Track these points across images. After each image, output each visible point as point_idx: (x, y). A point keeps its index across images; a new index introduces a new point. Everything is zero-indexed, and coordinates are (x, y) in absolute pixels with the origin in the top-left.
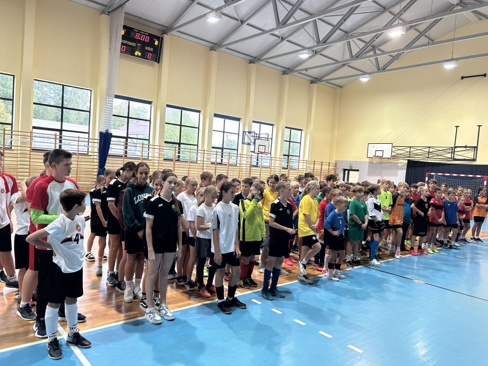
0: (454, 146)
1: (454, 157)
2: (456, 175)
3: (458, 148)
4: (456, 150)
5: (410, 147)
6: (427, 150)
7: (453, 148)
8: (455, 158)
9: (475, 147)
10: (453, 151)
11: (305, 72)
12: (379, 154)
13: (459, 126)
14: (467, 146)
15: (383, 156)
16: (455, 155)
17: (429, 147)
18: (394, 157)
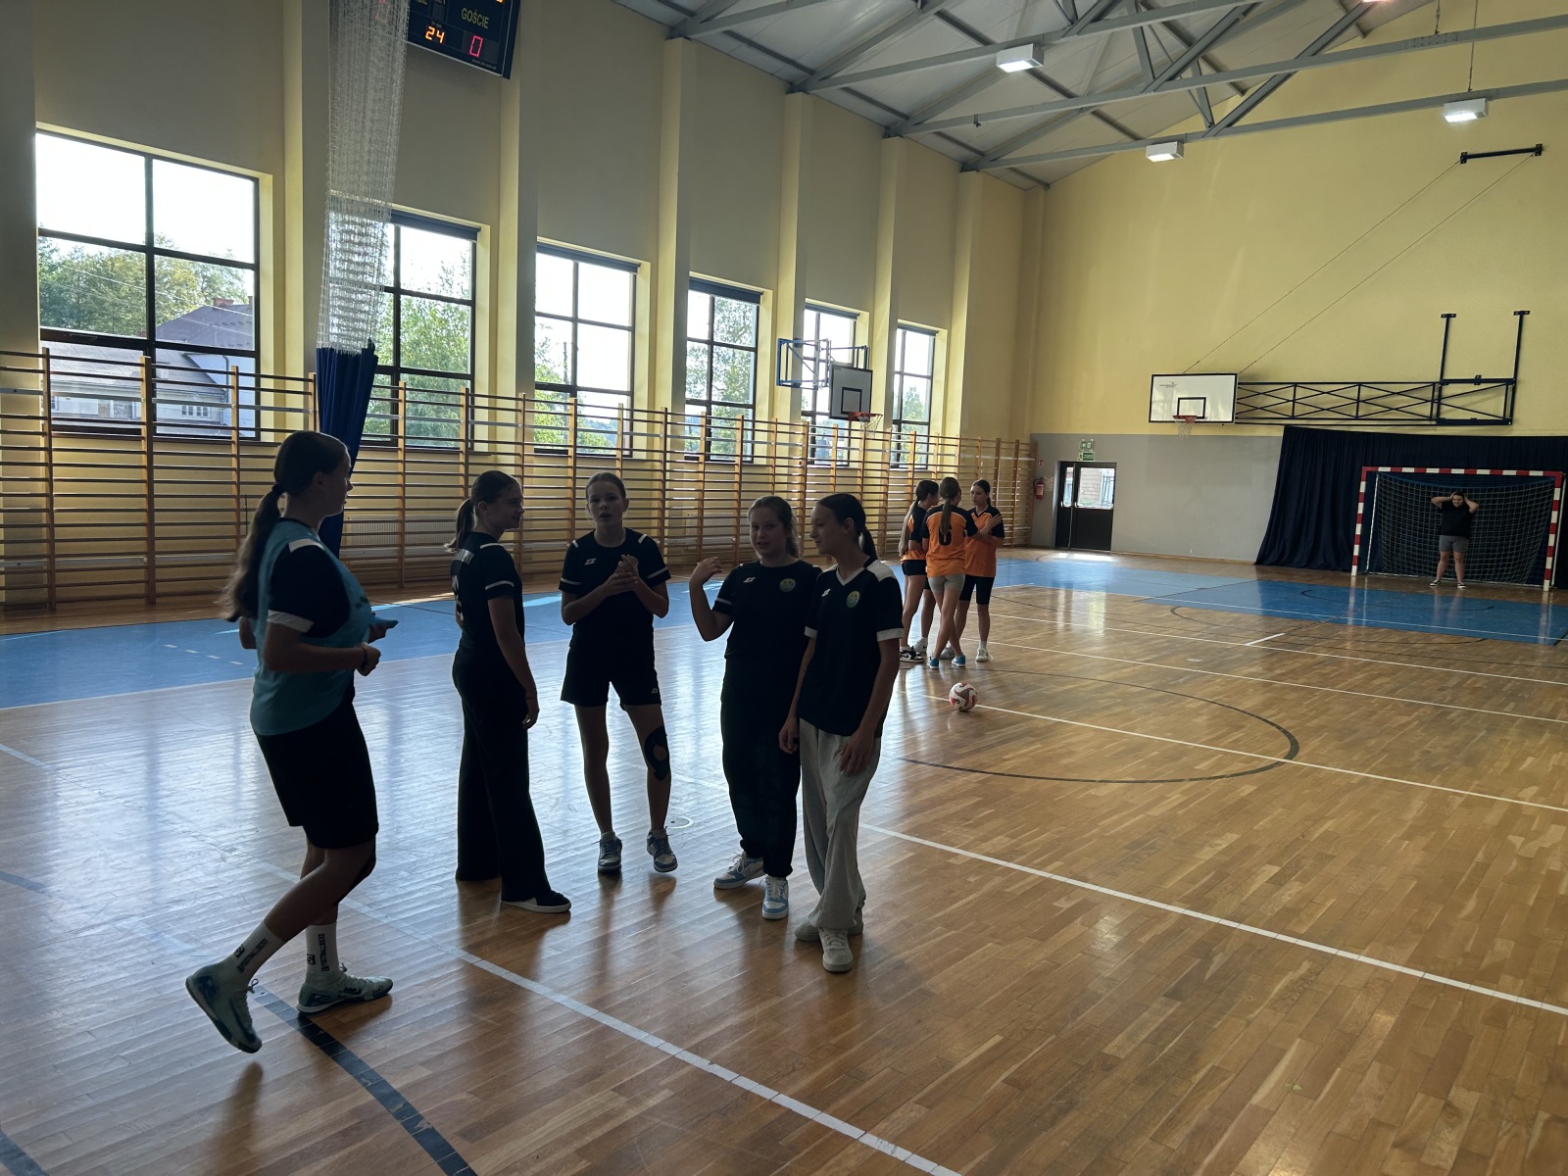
0: (1438, 380)
2: (1461, 471)
3: (1450, 385)
4: (1448, 390)
5: (1295, 385)
6: (1353, 393)
8: (1442, 416)
10: (1436, 393)
12: (1188, 409)
13: (1455, 316)
14: (1482, 377)
15: (1203, 417)
16: (1443, 406)
17: (1360, 384)
18: (1240, 417)
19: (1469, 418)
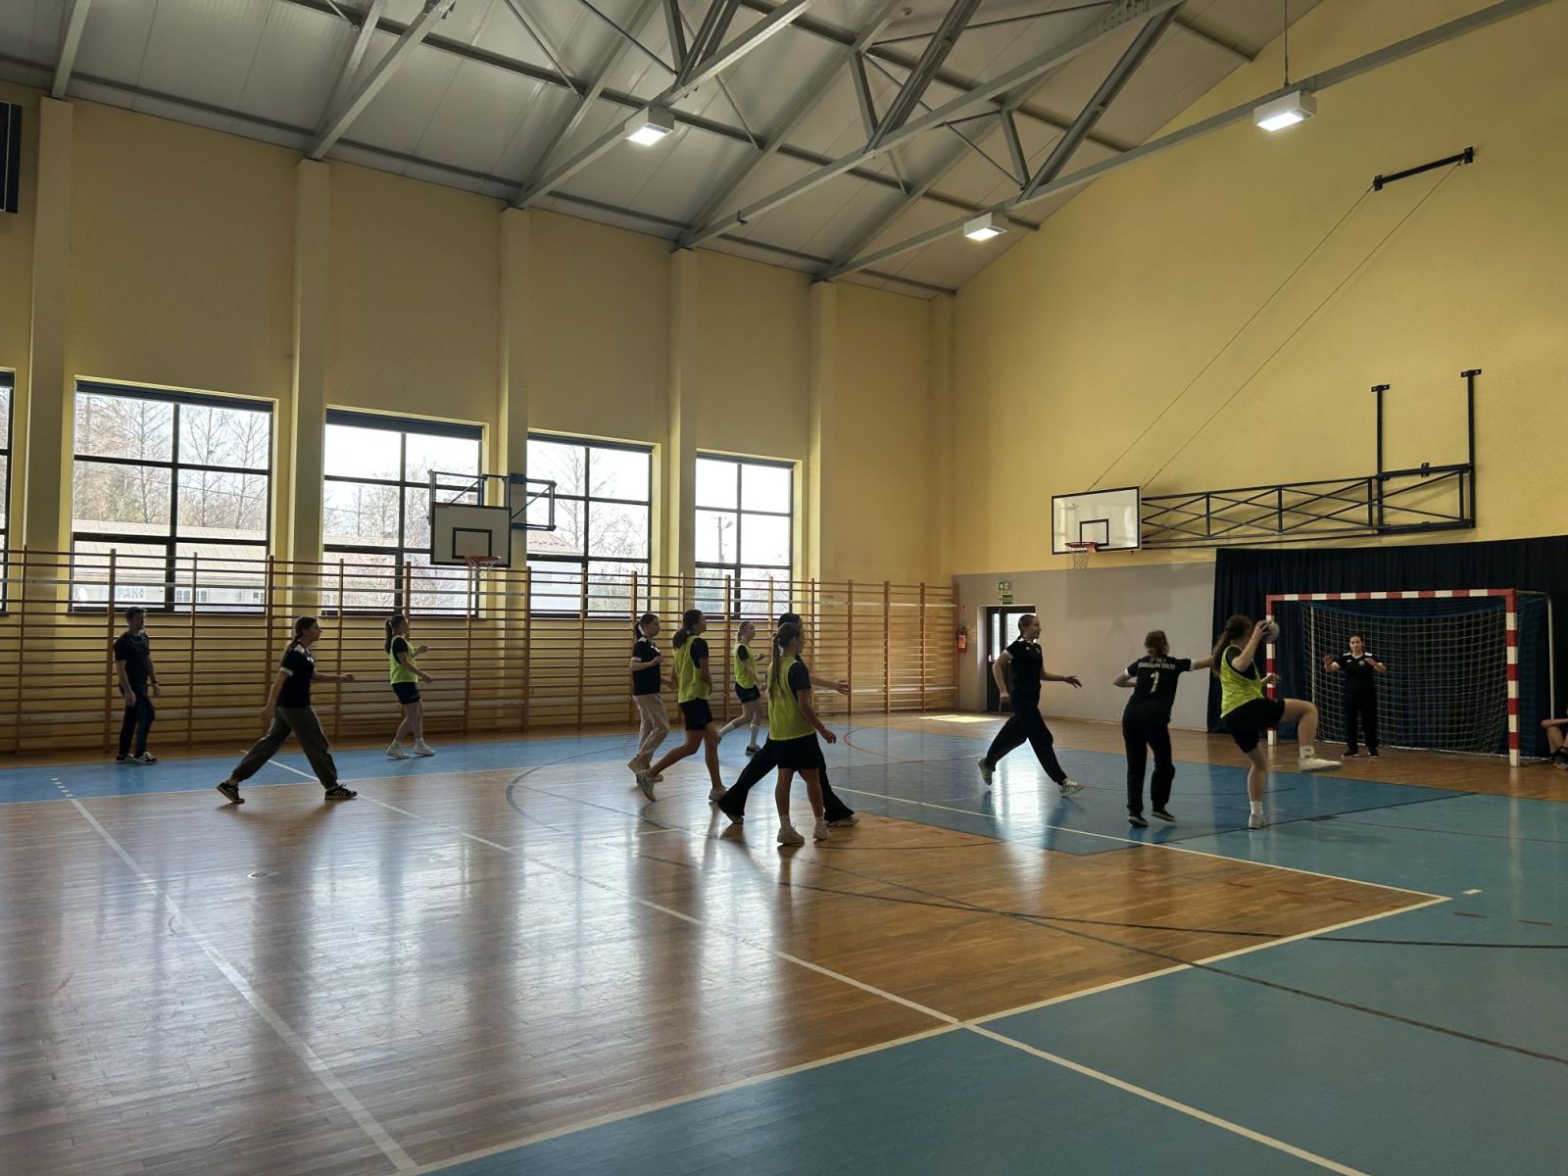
0: (1374, 472)
1: (1381, 516)
2: (1382, 595)
3: (1392, 480)
4: (1390, 486)
5: (1208, 495)
6: (1272, 499)
7: (1374, 482)
8: (1386, 521)
9: (1460, 469)
10: (1375, 492)
11: (733, 228)
12: (1091, 534)
13: (1388, 387)
14: (1431, 466)
15: (1107, 544)
16: (1387, 511)
17: (1279, 488)
18: (1146, 541)
19: (1420, 522)
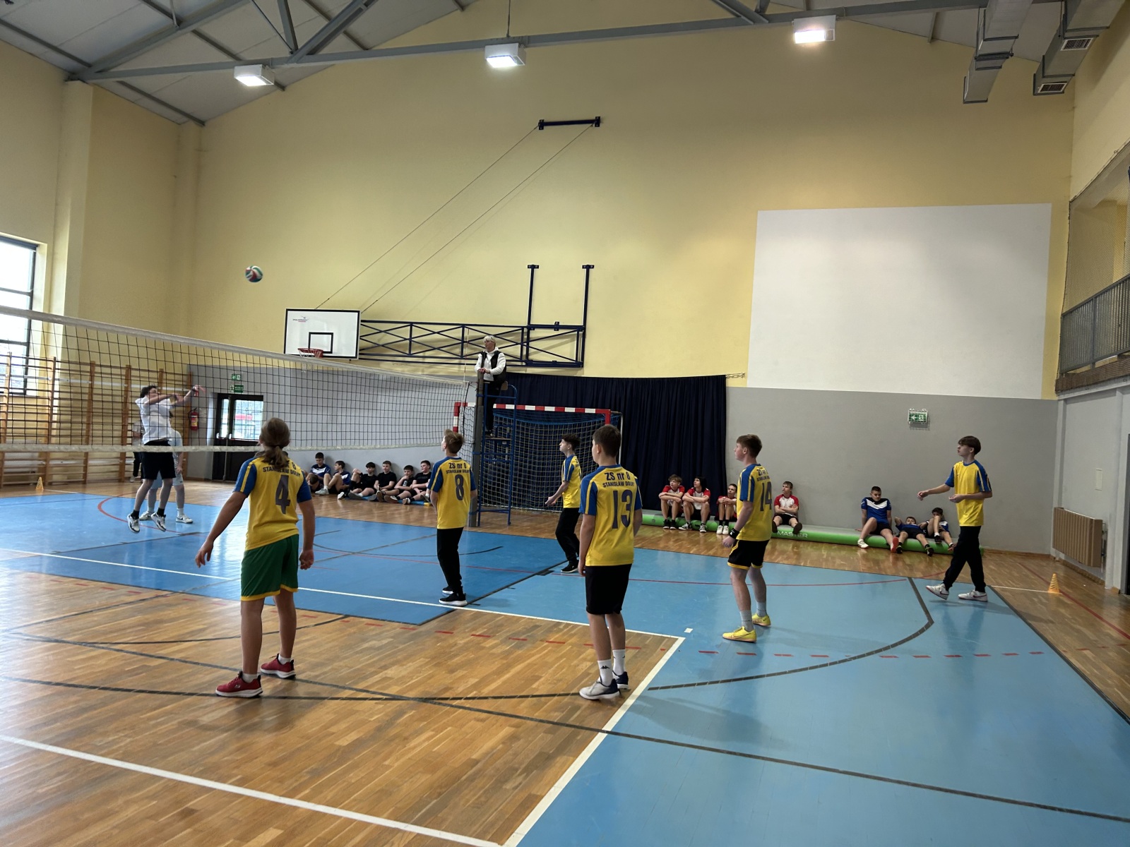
0: (526, 324)
1: (528, 354)
3: (536, 330)
4: (535, 334)
5: (411, 324)
6: (457, 333)
7: (525, 330)
8: (531, 357)
9: (578, 329)
10: (525, 337)
13: (538, 267)
14: (560, 324)
15: (331, 352)
17: (463, 326)
19: (551, 360)
